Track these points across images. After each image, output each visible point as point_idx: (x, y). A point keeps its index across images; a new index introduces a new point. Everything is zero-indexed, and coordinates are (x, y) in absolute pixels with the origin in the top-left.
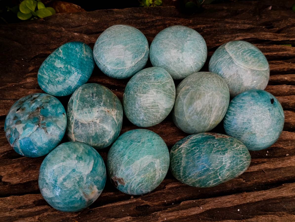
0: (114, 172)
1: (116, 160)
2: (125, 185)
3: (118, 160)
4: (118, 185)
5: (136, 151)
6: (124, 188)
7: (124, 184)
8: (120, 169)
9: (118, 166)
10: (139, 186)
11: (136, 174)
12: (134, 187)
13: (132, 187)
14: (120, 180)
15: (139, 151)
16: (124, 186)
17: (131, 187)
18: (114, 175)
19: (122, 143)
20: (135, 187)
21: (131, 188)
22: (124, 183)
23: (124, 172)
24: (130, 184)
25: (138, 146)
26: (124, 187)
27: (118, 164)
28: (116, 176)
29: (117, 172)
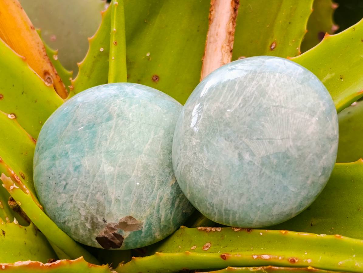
0: (98, 216)
1: (86, 189)
2: (143, 226)
3: (89, 187)
4: (125, 237)
5: (120, 140)
6: (143, 235)
7: (141, 224)
8: (110, 202)
9: (102, 199)
10: (176, 205)
11: (156, 185)
12: (166, 217)
13: (162, 219)
14: (124, 225)
15: (127, 136)
16: (141, 232)
17: (160, 219)
18: (103, 223)
19: (67, 146)
20: (169, 214)
21: (160, 223)
22: (139, 222)
23: (126, 199)
24: (155, 214)
25: (116, 127)
26: (143, 231)
27: (97, 193)
28: (109, 221)
29: (107, 212)
